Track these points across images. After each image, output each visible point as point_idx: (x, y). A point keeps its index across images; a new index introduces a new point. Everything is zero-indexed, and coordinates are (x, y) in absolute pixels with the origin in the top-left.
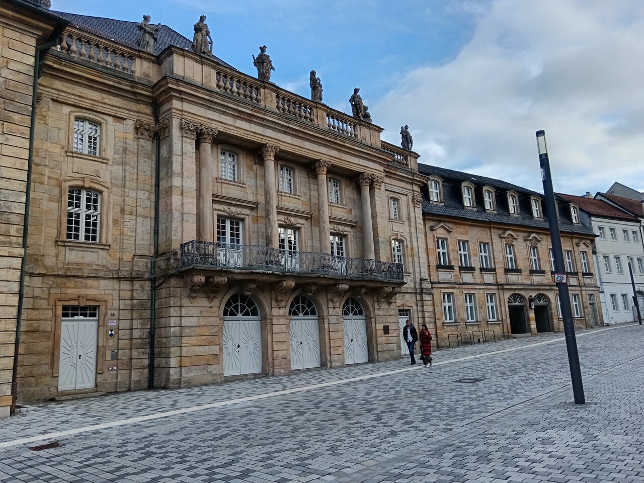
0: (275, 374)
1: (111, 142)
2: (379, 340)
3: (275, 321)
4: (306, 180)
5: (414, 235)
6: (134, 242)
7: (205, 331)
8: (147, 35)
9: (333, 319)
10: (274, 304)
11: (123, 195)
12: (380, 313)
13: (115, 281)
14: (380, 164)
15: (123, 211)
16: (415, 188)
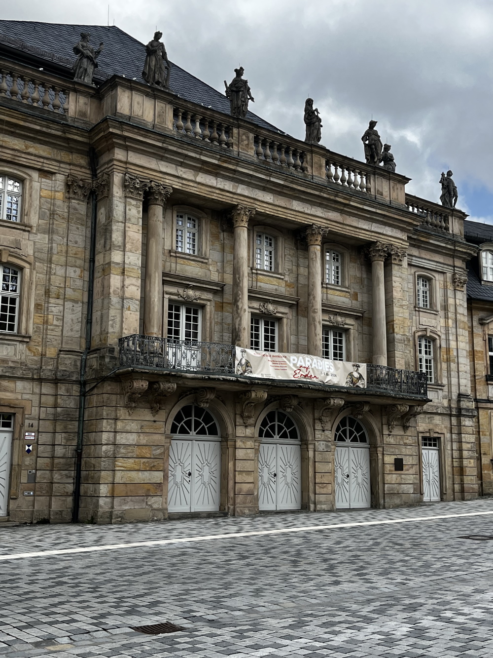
0: (236, 514)
1: (36, 203)
2: (388, 478)
3: (239, 443)
4: (292, 252)
5: (452, 330)
6: (60, 334)
7: (145, 452)
8: (85, 60)
9: (321, 446)
10: (239, 420)
11: (49, 273)
12: (391, 440)
13: (35, 383)
14: (403, 230)
15: (47, 293)
16: (458, 263)
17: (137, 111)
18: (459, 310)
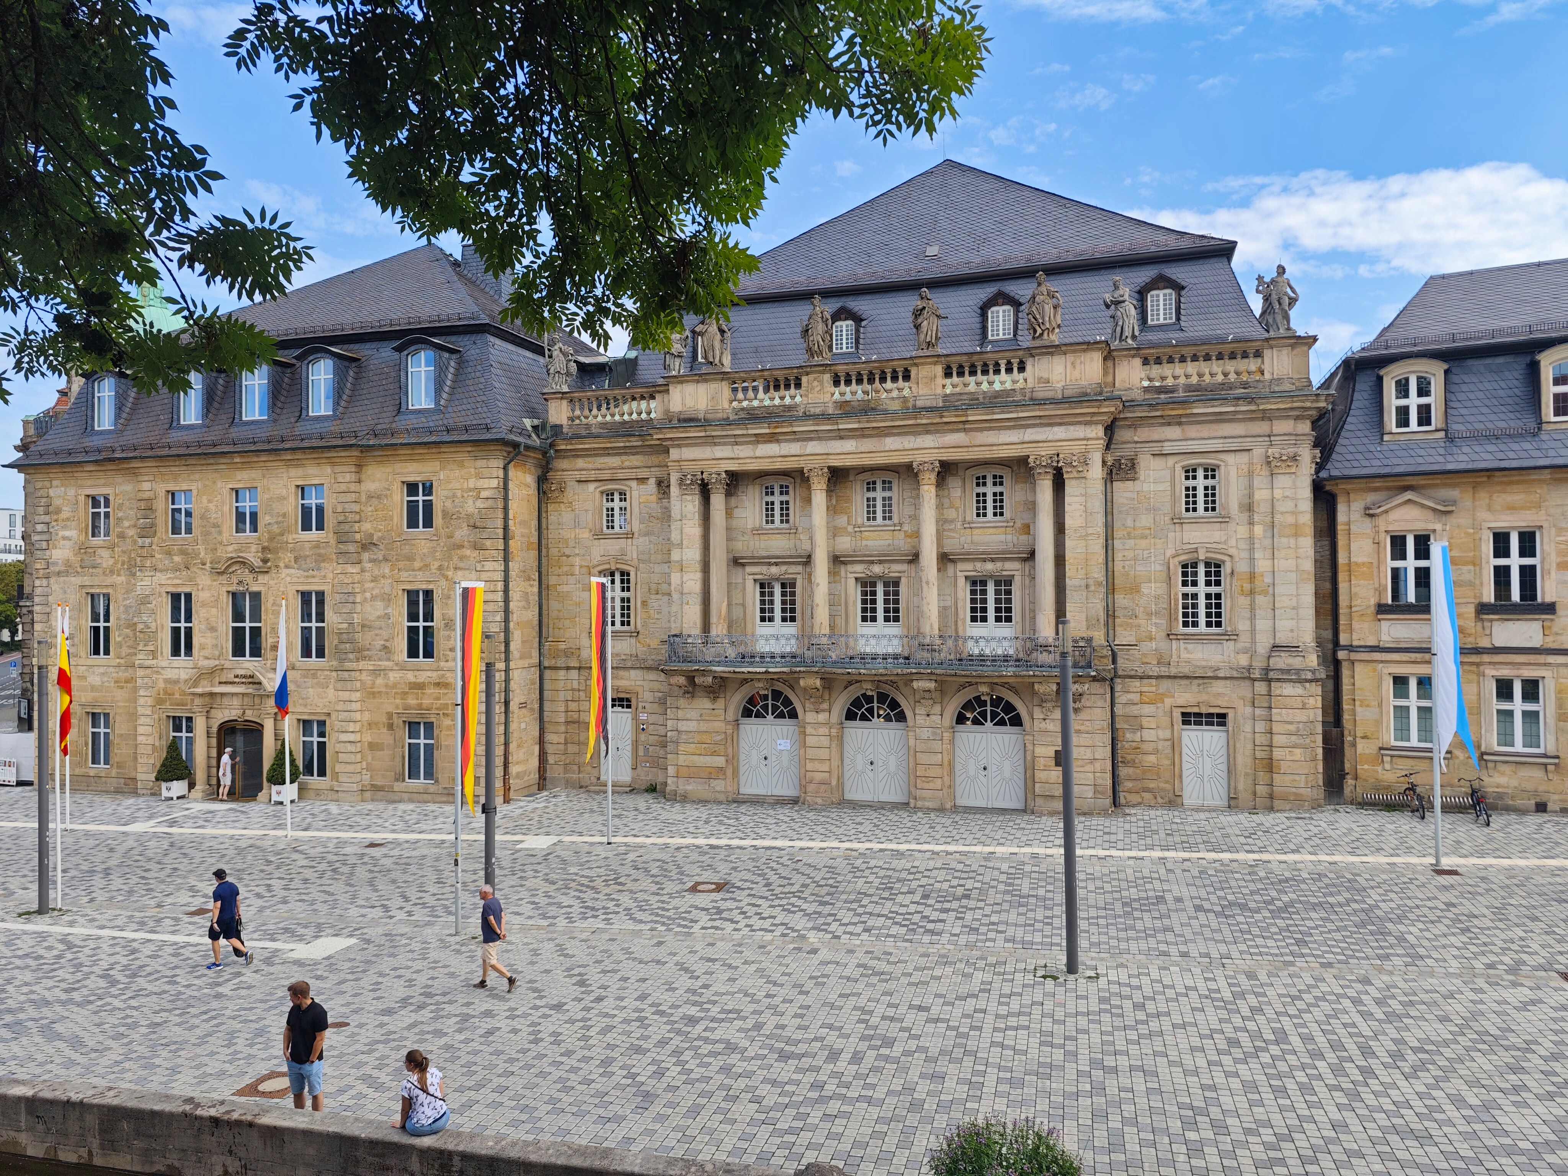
0: (806, 803)
1: (636, 510)
2: (1040, 775)
3: (809, 730)
4: (915, 493)
5: (1263, 542)
7: (705, 738)
9: (925, 733)
10: (811, 705)
11: (650, 572)
13: (643, 672)
15: (650, 590)
16: (1283, 426)
17: (690, 402)
18: (1280, 507)
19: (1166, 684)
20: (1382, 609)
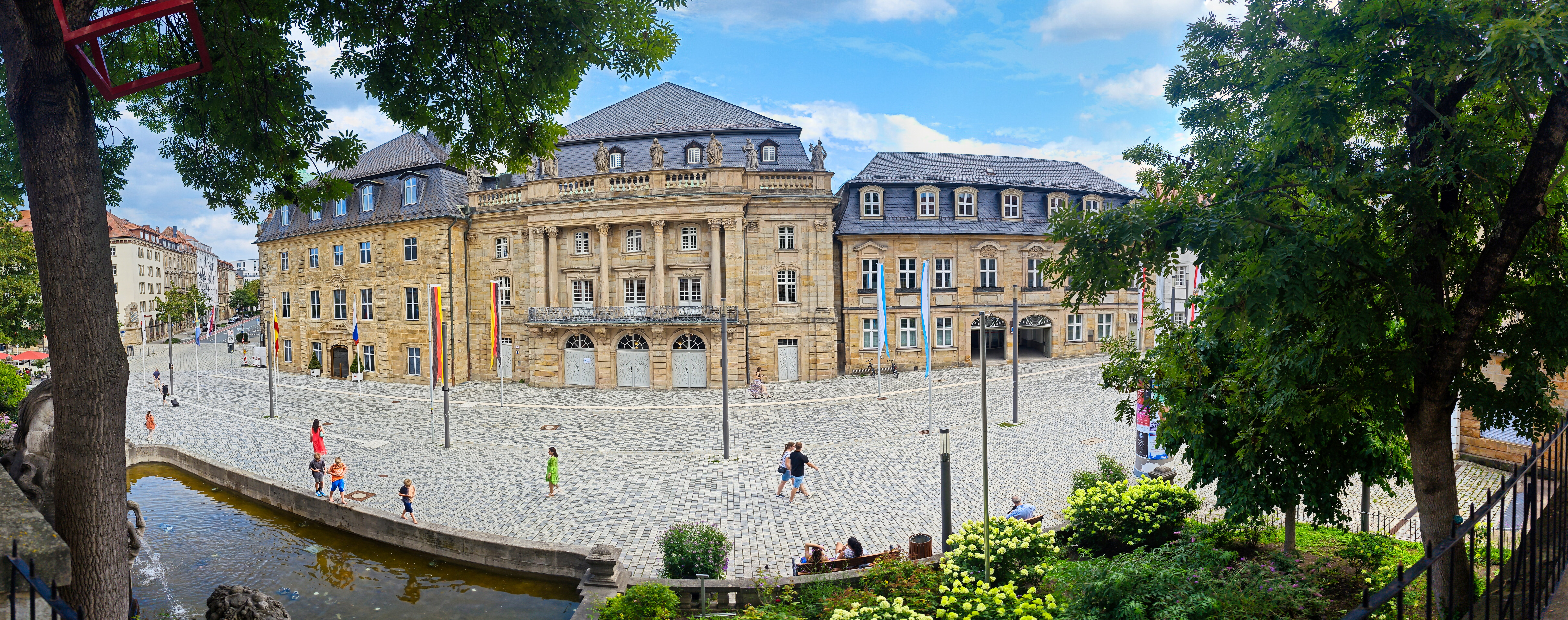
0: (599, 388)
2: (713, 371)
5: (813, 262)
9: (658, 353)
10: (603, 341)
11: (519, 277)
12: (718, 348)
13: (518, 325)
15: (519, 286)
16: (820, 210)
17: (538, 194)
18: (820, 247)
19: (771, 327)
20: (860, 291)
